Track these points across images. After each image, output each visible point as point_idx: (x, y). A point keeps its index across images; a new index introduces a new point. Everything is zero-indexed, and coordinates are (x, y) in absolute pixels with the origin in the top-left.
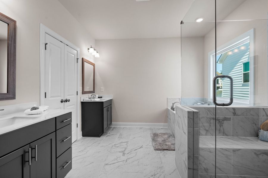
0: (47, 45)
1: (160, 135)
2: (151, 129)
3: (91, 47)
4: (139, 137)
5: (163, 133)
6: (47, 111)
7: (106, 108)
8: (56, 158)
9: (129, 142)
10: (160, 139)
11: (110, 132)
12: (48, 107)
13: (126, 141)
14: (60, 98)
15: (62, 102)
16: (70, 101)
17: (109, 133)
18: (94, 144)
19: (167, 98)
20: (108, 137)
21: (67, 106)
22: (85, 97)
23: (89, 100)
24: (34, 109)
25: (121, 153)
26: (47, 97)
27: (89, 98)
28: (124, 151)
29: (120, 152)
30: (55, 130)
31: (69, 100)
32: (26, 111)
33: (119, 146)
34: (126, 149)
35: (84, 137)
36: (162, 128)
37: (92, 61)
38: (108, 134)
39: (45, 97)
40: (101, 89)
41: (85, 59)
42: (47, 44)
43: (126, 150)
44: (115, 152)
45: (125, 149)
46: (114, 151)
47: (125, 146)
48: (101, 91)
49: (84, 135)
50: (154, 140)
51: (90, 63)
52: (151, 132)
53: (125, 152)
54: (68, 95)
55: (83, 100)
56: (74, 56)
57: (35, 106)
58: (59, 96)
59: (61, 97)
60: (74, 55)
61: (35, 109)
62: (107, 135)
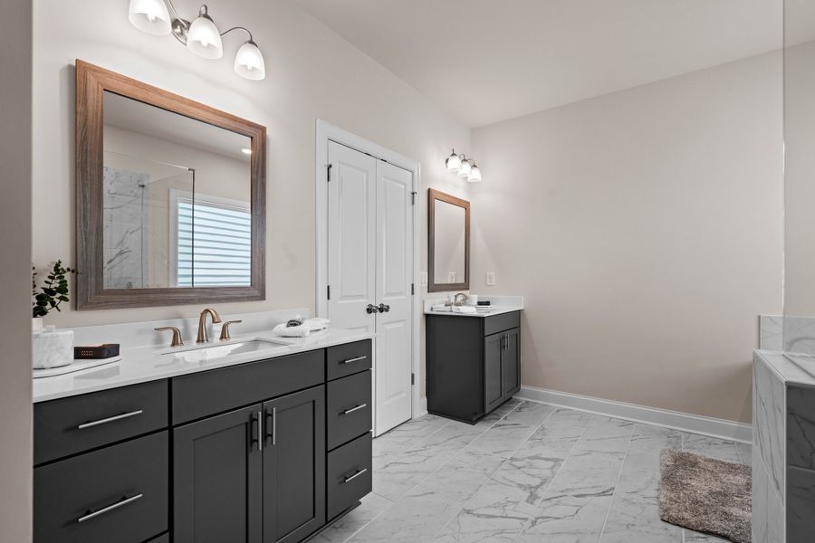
0: (331, 170)
1: (710, 466)
2: (669, 434)
3: (454, 154)
4: (612, 453)
5: (727, 461)
6: (324, 331)
7: (497, 337)
8: (327, 452)
9: (564, 463)
10: (700, 486)
11: (509, 416)
12: (328, 321)
13: (554, 456)
14: (366, 300)
15: (369, 311)
16: (390, 310)
17: (506, 418)
18: (452, 441)
19: (759, 317)
20: (498, 430)
21: (385, 323)
22: (438, 301)
23: (446, 311)
24: (293, 323)
25: (525, 490)
26: (331, 297)
27: (446, 305)
28: (537, 487)
29: (520, 486)
30: (323, 381)
31: (388, 307)
32: (276, 329)
33: (524, 467)
34: (544, 481)
35: (432, 416)
36: (726, 442)
37: (460, 194)
38: (501, 421)
39: (328, 298)
40: (488, 280)
41: (435, 191)
42: (330, 166)
43: (544, 486)
44: (505, 482)
45: (542, 484)
46: (504, 478)
47: (547, 473)
48: (489, 284)
49: (432, 409)
50: (669, 479)
51: (453, 201)
52: (670, 447)
53: (540, 492)
54: (387, 295)
55: (432, 309)
56: (403, 186)
57: (297, 317)
58: (362, 296)
59: (367, 298)
60: (405, 184)
61: (295, 325)
62: (497, 423)
